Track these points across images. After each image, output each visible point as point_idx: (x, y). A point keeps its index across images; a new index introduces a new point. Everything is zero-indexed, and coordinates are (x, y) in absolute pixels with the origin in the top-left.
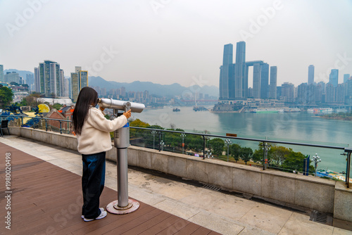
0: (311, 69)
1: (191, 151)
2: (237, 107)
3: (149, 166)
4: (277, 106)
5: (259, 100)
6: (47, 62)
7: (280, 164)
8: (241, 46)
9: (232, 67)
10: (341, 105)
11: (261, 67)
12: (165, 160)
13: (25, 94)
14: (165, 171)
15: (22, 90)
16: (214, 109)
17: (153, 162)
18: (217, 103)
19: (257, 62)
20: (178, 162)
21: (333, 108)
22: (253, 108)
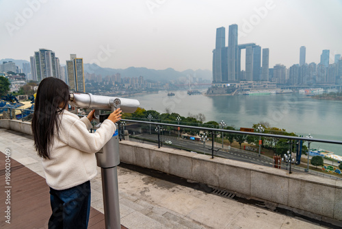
0: (303, 50)
1: (186, 135)
2: (230, 90)
3: (148, 165)
4: (269, 88)
5: (252, 82)
6: (43, 51)
7: (274, 144)
8: (233, 28)
9: (224, 50)
10: (331, 85)
11: (253, 49)
12: (166, 159)
13: (22, 83)
14: (167, 170)
15: (19, 79)
16: (208, 92)
17: (152, 160)
18: (210, 86)
19: (249, 45)
20: (182, 161)
21: (324, 88)
22: (246, 90)
